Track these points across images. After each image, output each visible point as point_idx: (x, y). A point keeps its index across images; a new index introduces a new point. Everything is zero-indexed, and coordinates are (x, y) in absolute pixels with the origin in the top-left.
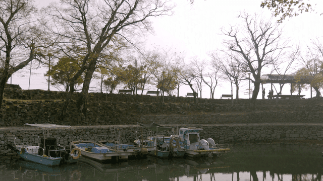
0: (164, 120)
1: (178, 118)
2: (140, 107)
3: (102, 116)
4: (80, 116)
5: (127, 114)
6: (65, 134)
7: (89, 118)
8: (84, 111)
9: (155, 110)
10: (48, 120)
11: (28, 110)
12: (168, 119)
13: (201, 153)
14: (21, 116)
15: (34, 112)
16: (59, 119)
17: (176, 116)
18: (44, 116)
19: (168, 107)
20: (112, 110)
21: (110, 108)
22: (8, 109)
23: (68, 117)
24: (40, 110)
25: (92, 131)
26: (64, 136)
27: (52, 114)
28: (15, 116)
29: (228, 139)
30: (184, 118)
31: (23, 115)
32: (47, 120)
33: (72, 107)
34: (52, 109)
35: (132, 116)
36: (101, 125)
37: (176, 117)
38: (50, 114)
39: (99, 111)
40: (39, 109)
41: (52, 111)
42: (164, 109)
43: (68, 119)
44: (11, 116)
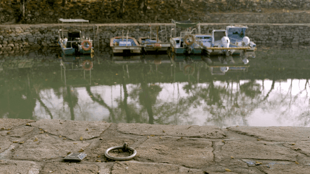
0: (233, 18)
1: (250, 16)
2: (208, 5)
3: (163, 14)
4: (138, 14)
5: (190, 12)
6: (114, 30)
7: (148, 16)
8: (145, 9)
9: (225, 8)
10: (107, 17)
11: (89, 9)
12: (237, 17)
13: (215, 51)
14: (82, 13)
15: (95, 10)
16: (118, 17)
17: (249, 14)
18: (103, 14)
19: (242, 5)
20: (175, 8)
21: (172, 6)
22: (72, 8)
23: (127, 14)
24: (102, 8)
25: (142, 28)
26: (113, 32)
27: (112, 12)
28: (77, 14)
29: (303, 40)
30: (257, 16)
31: (84, 13)
32: (105, 17)
33: (134, 5)
34: (113, 7)
35: (196, 14)
36: (160, 22)
37: (248, 16)
38: (109, 12)
39: (159, 9)
40: (100, 8)
41: (112, 9)
42: (237, 6)
43: (126, 17)
44: (73, 13)
